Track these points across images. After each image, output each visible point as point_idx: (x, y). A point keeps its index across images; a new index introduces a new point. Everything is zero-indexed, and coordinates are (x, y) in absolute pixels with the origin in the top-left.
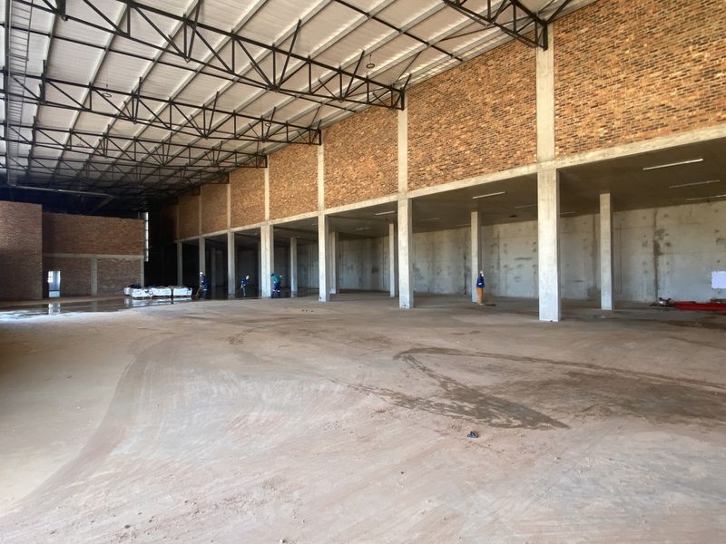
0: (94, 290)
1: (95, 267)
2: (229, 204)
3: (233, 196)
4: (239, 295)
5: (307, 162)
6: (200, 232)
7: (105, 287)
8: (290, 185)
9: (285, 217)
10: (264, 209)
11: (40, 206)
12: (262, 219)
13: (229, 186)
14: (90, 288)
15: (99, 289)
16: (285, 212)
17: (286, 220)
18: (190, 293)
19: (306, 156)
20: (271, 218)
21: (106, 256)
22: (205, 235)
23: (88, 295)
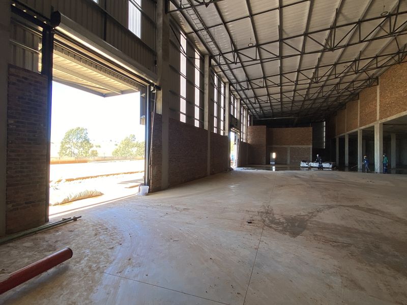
0: (288, 162)
1: (289, 151)
2: (359, 112)
3: (361, 107)
4: (363, 170)
5: (402, 76)
6: (346, 131)
7: (293, 161)
8: (391, 94)
9: (388, 116)
10: (376, 113)
11: (265, 126)
12: (375, 120)
13: (359, 101)
14: (286, 161)
15: (291, 162)
16: (388, 114)
17: (389, 119)
18: (331, 166)
19: (402, 71)
20: (381, 118)
21: (294, 146)
22: (348, 133)
23: (286, 164)
